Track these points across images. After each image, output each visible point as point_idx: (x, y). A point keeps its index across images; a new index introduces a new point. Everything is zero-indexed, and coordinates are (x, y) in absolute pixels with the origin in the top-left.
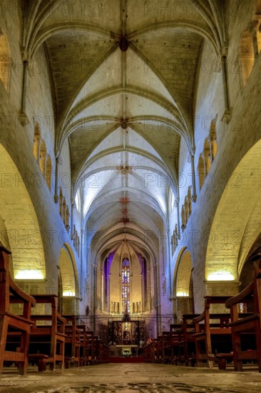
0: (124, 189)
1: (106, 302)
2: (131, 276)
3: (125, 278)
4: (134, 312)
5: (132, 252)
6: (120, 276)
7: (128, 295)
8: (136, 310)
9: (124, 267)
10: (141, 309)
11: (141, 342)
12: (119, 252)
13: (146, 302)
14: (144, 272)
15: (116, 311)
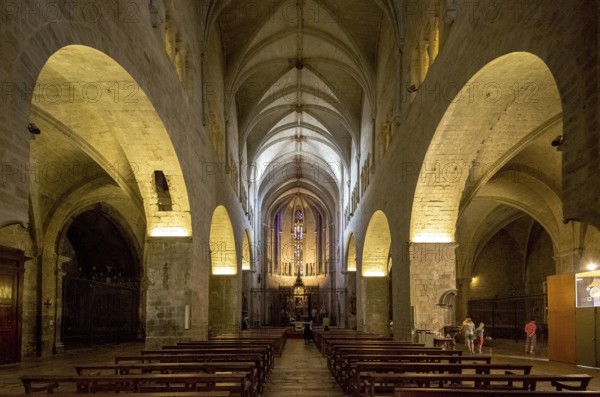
0: (299, 153)
1: (276, 263)
2: (305, 232)
3: (298, 233)
4: (307, 274)
5: (306, 205)
6: (292, 232)
7: (301, 254)
8: (309, 272)
9: (296, 221)
10: (315, 271)
11: (314, 311)
12: (291, 205)
13: (320, 264)
14: (320, 228)
15: (287, 272)
